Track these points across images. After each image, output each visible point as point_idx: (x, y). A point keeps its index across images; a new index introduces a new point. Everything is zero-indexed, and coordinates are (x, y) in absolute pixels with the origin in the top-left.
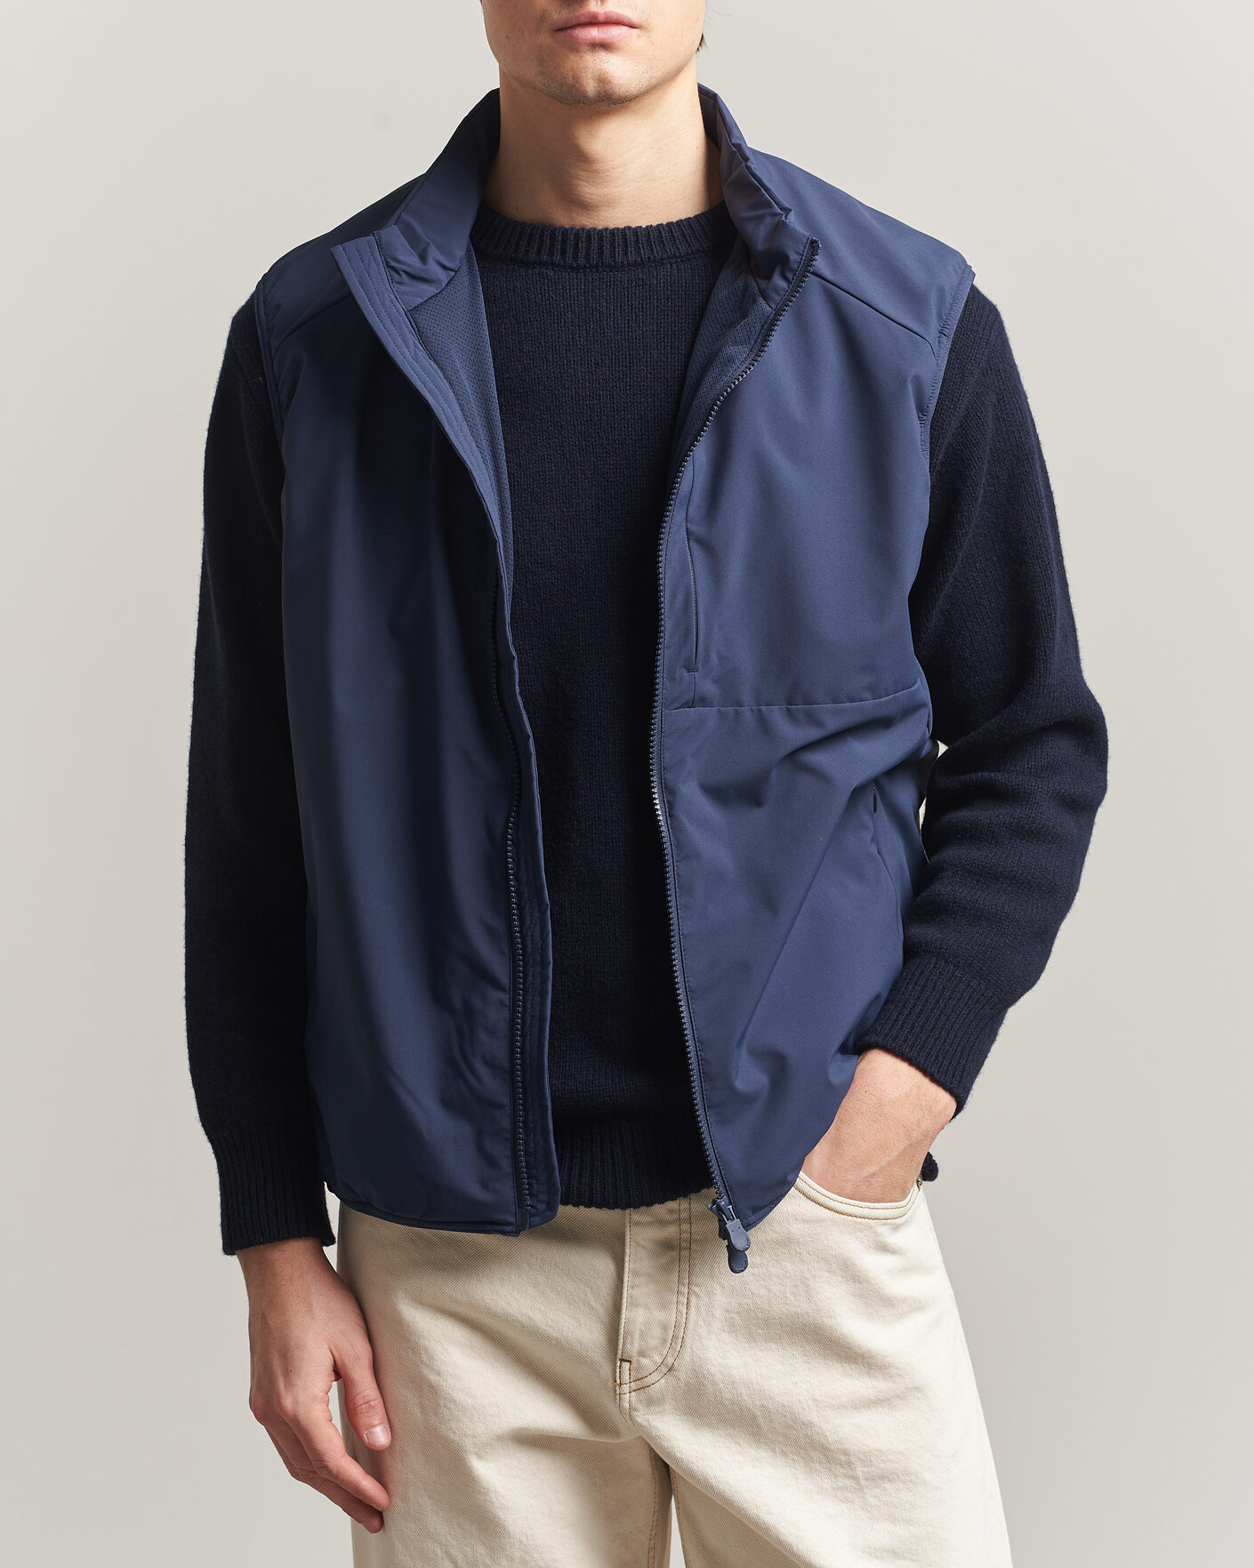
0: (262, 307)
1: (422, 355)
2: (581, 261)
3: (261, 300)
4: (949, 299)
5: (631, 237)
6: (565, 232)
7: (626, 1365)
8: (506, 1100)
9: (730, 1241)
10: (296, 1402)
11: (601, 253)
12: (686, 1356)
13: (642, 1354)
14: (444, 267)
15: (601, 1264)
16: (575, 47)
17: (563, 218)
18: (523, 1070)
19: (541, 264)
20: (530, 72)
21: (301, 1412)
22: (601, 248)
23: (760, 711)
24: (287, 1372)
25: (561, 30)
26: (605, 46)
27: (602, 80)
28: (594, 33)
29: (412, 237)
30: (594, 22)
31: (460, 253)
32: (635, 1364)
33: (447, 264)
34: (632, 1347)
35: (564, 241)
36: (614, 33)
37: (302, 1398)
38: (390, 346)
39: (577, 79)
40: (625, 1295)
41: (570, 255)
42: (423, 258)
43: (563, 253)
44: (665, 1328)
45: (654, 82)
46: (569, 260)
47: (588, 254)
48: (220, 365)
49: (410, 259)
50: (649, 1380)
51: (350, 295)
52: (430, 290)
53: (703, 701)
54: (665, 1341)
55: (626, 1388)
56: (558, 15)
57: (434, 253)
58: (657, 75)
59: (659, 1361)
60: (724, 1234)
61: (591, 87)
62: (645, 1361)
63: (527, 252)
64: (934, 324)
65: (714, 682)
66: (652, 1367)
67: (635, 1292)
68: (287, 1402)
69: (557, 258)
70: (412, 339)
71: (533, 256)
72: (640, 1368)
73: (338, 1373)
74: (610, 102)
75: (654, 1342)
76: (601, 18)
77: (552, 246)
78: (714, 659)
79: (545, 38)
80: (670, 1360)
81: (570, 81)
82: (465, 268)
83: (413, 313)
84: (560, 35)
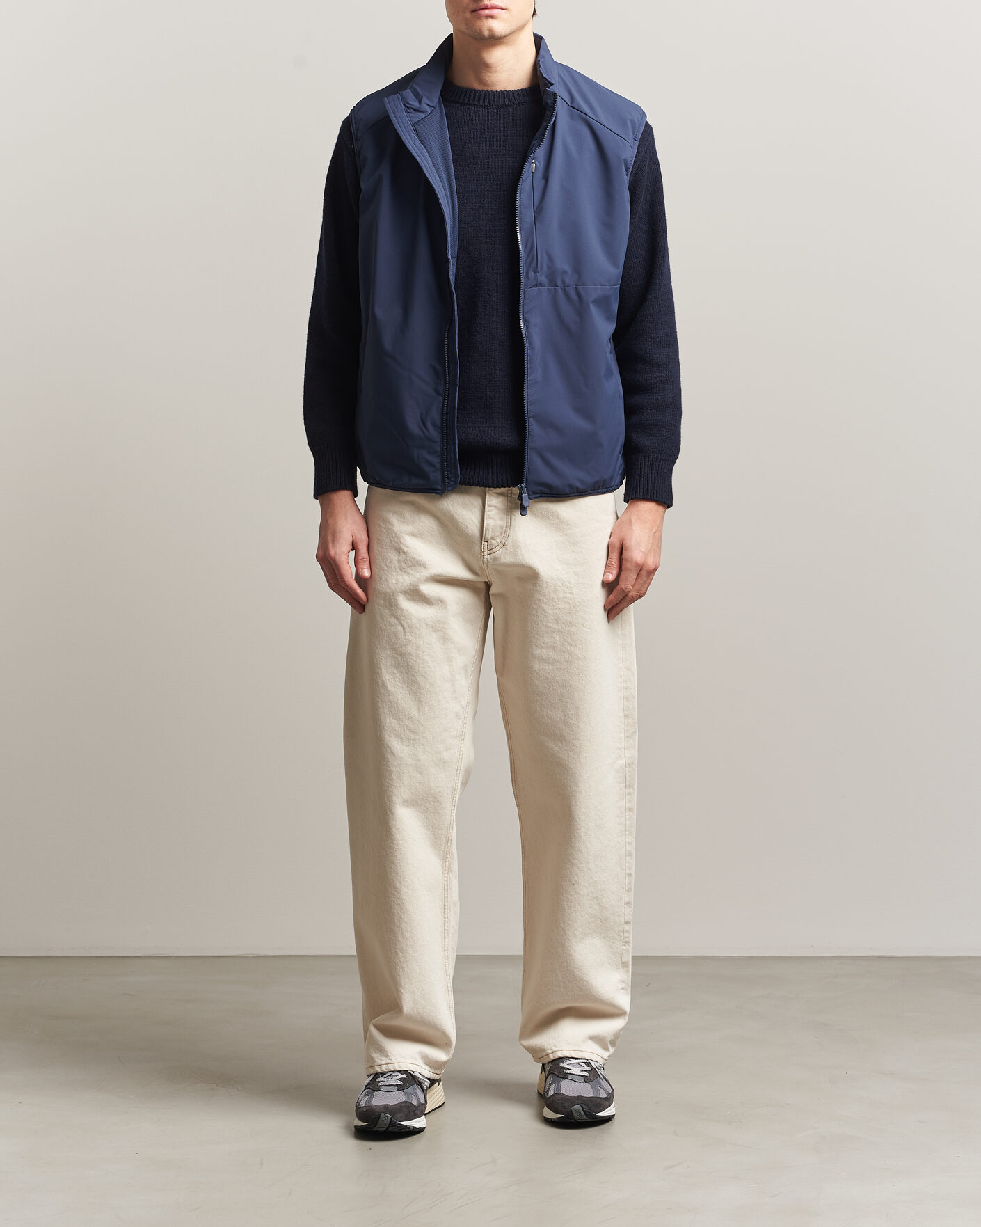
0: (353, 119)
1: (417, 142)
2: (486, 104)
3: (353, 117)
4: (637, 125)
5: (506, 94)
6: (480, 92)
7: (486, 543)
8: (439, 440)
9: (522, 502)
10: (335, 553)
11: (494, 101)
12: (510, 539)
13: (492, 538)
14: (429, 105)
15: (477, 502)
16: (480, 18)
17: (478, 87)
18: (447, 428)
19: (469, 104)
20: (463, 28)
21: (337, 558)
22: (494, 98)
23: (565, 289)
24: (333, 541)
25: (473, 11)
26: (492, 17)
27: (491, 30)
28: (487, 12)
29: (417, 95)
30: (486, 8)
31: (436, 100)
32: (489, 543)
33: (430, 104)
34: (488, 535)
35: (479, 96)
36: (495, 12)
37: (338, 551)
38: (404, 139)
39: (480, 30)
40: (486, 514)
41: (482, 101)
42: (420, 102)
43: (479, 100)
44: (502, 528)
45: (512, 30)
46: (481, 104)
47: (489, 101)
48: (336, 141)
49: (415, 104)
50: (495, 550)
51: (388, 116)
52: (422, 115)
53: (541, 285)
54: (502, 533)
55: (486, 553)
56: (472, 6)
57: (425, 100)
58: (514, 27)
59: (499, 541)
60: (520, 498)
61: (486, 33)
62: (493, 542)
63: (464, 99)
64: (631, 135)
65: (546, 277)
66: (496, 544)
67: (490, 513)
68: (332, 552)
69: (476, 102)
70: (413, 135)
71: (466, 101)
72: (491, 544)
73: (354, 546)
74: (495, 40)
75: (498, 534)
76: (489, 7)
77: (474, 98)
78: (545, 267)
79: (468, 15)
80: (504, 541)
81: (478, 31)
82: (438, 106)
83: (414, 125)
84: (474, 14)
